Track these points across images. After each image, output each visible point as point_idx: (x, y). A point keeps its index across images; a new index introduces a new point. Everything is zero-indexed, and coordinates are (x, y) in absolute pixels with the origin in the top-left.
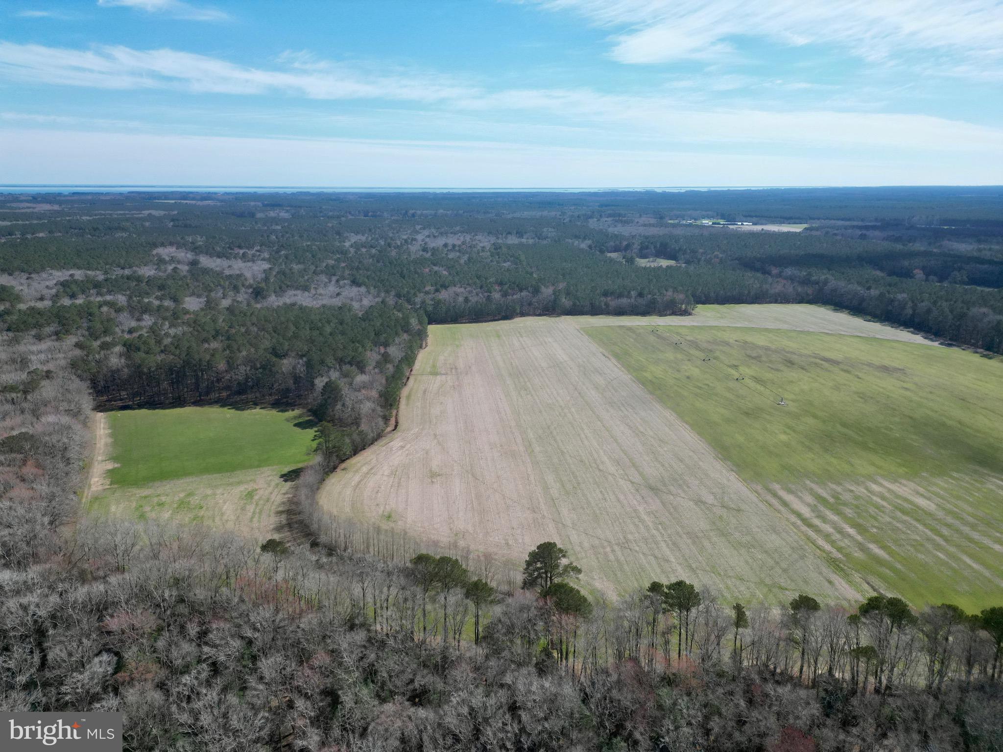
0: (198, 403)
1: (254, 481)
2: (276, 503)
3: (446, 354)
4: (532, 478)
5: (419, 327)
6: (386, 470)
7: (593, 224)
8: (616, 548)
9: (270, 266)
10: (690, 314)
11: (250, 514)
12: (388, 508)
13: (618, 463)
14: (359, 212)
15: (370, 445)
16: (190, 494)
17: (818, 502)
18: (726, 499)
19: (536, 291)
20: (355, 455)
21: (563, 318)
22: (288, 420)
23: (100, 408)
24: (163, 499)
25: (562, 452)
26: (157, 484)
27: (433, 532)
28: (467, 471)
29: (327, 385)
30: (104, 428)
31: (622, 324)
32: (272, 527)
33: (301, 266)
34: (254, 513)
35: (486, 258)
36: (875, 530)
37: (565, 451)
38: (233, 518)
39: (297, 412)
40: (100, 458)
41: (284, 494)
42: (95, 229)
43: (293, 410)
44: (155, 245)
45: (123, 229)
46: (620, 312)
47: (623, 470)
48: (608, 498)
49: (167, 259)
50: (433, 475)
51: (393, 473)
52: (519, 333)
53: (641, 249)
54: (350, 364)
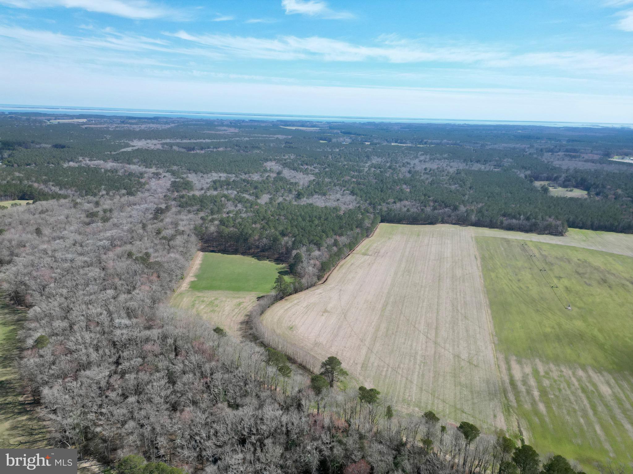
0: (243, 254)
1: (245, 298)
2: (248, 311)
3: (379, 243)
4: (373, 324)
5: (369, 225)
6: (305, 304)
7: (547, 157)
8: (390, 369)
9: (314, 178)
10: (562, 235)
11: (234, 313)
12: (294, 324)
13: (428, 325)
14: (393, 139)
15: (305, 289)
16: (216, 299)
17: (532, 374)
18: (475, 358)
19: (455, 208)
20: (295, 293)
21: (469, 227)
22: (277, 269)
23: (203, 250)
24: (205, 299)
25: (401, 312)
26: (206, 291)
27: (306, 340)
28: (343, 313)
29: (297, 254)
30: (200, 260)
31: (506, 237)
32: (240, 321)
33: (329, 180)
34: (236, 313)
35: (443, 181)
36: (552, 397)
37: (403, 312)
38: (227, 314)
39: (284, 265)
40: (191, 275)
41: (254, 307)
42: (246, 147)
43: (282, 264)
44: (267, 160)
45: (258, 148)
46: (510, 228)
47: (428, 330)
48: (406, 343)
49: (268, 169)
50: (326, 311)
51: (307, 306)
52: (433, 234)
53: (564, 182)
54: (315, 244)
